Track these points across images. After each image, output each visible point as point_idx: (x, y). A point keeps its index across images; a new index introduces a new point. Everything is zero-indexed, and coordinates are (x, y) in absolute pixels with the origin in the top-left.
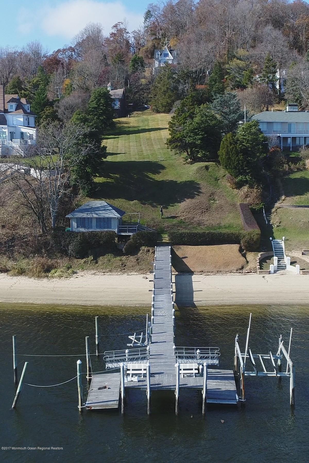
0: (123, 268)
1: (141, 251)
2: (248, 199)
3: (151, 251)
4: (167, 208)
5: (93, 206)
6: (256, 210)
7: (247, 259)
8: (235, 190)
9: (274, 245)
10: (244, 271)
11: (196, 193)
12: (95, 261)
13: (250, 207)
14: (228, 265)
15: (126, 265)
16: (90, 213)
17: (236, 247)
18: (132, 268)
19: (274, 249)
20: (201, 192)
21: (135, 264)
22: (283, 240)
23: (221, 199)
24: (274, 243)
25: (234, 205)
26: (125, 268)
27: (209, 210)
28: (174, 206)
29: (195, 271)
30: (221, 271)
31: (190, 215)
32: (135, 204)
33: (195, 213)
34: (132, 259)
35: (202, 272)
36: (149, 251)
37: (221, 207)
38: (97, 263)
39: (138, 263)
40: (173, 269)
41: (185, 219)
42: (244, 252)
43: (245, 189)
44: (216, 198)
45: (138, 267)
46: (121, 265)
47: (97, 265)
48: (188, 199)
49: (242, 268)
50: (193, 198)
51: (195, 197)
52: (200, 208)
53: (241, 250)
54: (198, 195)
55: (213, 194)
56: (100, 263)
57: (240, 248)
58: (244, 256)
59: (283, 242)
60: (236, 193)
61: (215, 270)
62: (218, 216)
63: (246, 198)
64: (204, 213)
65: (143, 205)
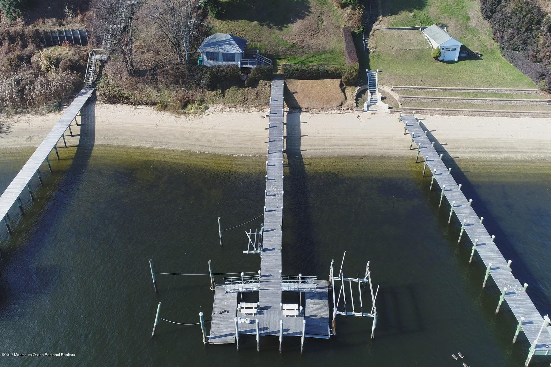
0: (245, 102)
1: (260, 84)
2: (351, 22)
3: (268, 85)
4: (282, 30)
5: (219, 39)
6: (357, 34)
7: (346, 94)
8: (340, 9)
9: (369, 77)
10: (343, 108)
11: (306, 13)
12: (223, 94)
13: (352, 30)
14: (330, 102)
15: (247, 99)
16: (216, 47)
17: (337, 82)
18: (252, 103)
19: (368, 83)
20: (310, 12)
21: (255, 97)
22: (377, 72)
23: (328, 19)
24: (369, 75)
25: (338, 27)
26: (246, 102)
27: (317, 33)
28: (288, 27)
29: (303, 108)
30: (324, 108)
31: (300, 39)
32: (256, 26)
33: (305, 36)
34: (253, 91)
35: (309, 108)
36: (266, 84)
37: (327, 29)
38: (224, 96)
39: (257, 97)
40: (285, 104)
41: (297, 42)
42: (344, 86)
43: (349, 10)
44: (324, 18)
45: (257, 102)
46: (244, 99)
47: (224, 98)
48: (300, 19)
49: (342, 104)
50: (303, 18)
51: (306, 17)
52: (310, 31)
53: (341, 85)
54: (308, 15)
55: (321, 14)
56: (227, 96)
57: (341, 82)
58: (344, 91)
59: (377, 74)
60: (341, 13)
61: (319, 107)
62: (324, 39)
63: (349, 19)
64: (313, 36)
65: (262, 27)
